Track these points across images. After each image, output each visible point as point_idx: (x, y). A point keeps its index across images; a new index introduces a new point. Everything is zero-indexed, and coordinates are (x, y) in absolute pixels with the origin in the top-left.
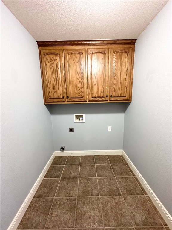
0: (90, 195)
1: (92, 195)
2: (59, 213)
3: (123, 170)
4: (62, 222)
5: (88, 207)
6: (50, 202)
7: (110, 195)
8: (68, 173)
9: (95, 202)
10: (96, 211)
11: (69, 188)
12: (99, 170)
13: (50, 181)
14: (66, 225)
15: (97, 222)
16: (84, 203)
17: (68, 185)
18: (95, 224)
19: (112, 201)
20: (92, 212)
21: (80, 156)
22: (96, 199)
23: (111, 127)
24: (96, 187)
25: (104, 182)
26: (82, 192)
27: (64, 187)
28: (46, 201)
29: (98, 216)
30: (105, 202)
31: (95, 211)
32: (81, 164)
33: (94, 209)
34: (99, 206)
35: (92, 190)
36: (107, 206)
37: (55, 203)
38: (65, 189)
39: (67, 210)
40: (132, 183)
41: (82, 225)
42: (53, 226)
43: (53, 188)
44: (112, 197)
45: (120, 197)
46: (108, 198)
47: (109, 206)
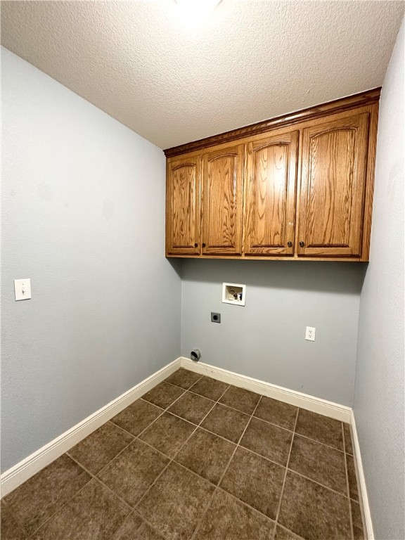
0: (200, 471)
1: (203, 475)
2: (128, 467)
3: (323, 463)
4: (122, 484)
5: (179, 491)
6: (126, 441)
7: (243, 499)
8: (185, 408)
9: (201, 491)
10: (191, 511)
11: (169, 436)
12: (253, 431)
13: (147, 406)
14: (125, 493)
15: (177, 531)
16: (177, 479)
17: (170, 428)
18: (172, 531)
19: (239, 515)
20: (181, 506)
21: (227, 385)
22: (205, 488)
23: (313, 329)
24: (222, 463)
25: (248, 462)
26: (187, 455)
27: (161, 428)
28: (122, 435)
29: (187, 523)
30: (222, 508)
31: (188, 507)
32: (221, 401)
33: (188, 503)
34: (204, 505)
35: (211, 464)
36: (220, 517)
37: (132, 447)
38: (161, 433)
39: (142, 471)
40: (332, 512)
41: (149, 514)
42: (108, 481)
43: (145, 421)
44: (246, 508)
45: (266, 522)
46: (235, 504)
47: (227, 520)
